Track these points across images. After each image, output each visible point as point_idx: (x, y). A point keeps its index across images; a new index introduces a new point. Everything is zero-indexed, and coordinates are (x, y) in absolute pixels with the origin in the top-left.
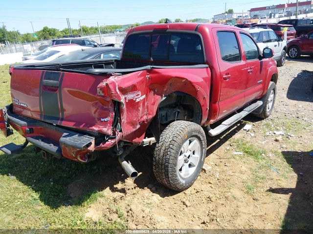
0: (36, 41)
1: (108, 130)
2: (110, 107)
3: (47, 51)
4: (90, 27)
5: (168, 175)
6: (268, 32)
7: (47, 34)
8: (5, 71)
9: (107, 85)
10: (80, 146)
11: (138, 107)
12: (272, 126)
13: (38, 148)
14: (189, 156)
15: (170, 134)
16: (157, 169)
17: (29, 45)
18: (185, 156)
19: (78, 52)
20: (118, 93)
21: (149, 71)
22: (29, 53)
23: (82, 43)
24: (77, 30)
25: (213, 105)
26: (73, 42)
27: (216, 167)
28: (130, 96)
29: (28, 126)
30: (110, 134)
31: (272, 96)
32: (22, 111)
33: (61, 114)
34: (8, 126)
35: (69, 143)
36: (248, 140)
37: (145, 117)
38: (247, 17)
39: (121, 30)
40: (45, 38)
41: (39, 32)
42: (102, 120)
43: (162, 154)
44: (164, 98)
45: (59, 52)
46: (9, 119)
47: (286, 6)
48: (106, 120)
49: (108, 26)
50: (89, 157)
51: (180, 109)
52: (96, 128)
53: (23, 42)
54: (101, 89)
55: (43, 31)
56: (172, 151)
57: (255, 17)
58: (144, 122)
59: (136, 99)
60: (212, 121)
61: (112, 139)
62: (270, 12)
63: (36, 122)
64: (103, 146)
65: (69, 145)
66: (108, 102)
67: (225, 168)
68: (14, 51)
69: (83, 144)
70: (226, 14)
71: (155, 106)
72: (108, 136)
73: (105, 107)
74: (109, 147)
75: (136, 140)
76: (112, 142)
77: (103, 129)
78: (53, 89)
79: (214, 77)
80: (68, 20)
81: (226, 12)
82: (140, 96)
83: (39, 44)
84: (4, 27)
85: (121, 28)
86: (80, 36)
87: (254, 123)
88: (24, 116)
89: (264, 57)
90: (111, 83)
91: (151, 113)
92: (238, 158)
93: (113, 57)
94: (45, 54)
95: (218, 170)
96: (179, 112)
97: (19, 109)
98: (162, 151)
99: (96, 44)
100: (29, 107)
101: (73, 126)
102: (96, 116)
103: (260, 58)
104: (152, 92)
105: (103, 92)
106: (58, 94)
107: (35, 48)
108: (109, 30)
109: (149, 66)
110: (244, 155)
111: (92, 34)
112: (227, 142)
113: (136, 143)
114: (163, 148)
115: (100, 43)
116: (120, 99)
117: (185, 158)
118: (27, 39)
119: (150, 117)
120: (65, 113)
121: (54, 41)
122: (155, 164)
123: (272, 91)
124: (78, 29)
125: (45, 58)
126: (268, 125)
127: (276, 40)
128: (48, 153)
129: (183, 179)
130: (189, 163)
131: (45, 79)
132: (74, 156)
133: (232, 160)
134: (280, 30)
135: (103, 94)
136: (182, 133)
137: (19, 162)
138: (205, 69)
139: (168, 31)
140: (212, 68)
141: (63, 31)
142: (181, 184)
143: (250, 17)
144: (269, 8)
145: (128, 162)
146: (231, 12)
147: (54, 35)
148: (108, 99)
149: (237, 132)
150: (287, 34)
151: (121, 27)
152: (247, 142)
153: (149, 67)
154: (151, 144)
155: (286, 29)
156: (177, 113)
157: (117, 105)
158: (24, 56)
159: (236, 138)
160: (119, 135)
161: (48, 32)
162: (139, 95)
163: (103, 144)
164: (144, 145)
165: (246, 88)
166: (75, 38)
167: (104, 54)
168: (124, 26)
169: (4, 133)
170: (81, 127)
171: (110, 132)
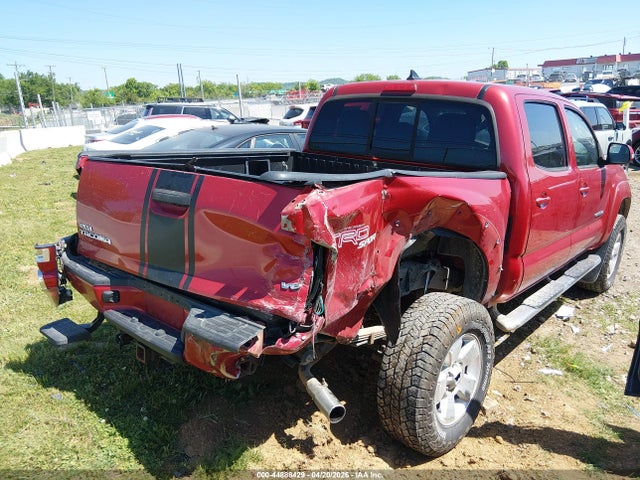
0: (112, 104)
1: (297, 309)
2: (305, 258)
3: (137, 127)
4: (218, 83)
5: (414, 413)
6: (595, 108)
7: (133, 92)
8: (47, 160)
9: (304, 208)
10: (232, 344)
11: (360, 260)
12: (619, 312)
13: (127, 335)
14: (459, 376)
15: (424, 321)
16: (388, 399)
17: (98, 113)
18: (450, 375)
19: (204, 131)
20: (328, 227)
21: (388, 181)
22: (96, 128)
23: (206, 114)
24: (191, 89)
25: (512, 261)
26: (188, 111)
27: (506, 402)
28: (347, 236)
29: (112, 286)
30: (300, 320)
31: (617, 245)
32: (94, 252)
33: (187, 266)
34: (64, 282)
35: (206, 335)
36: (570, 341)
37: (370, 283)
38: (538, 79)
39: (280, 92)
40: (130, 101)
41: (119, 88)
42: (285, 285)
43: (402, 364)
44: (411, 242)
45: (161, 129)
46: (66, 268)
47: (618, 59)
48: (293, 287)
49: (253, 84)
50: (244, 366)
51: (434, 264)
52: (268, 305)
53: (86, 107)
54: (291, 217)
55: (127, 86)
56: (428, 359)
57: (554, 77)
58: (366, 292)
59: (359, 242)
60: (504, 297)
61: (304, 331)
62: (585, 70)
63: (127, 278)
64: (282, 345)
65: (206, 340)
66: (303, 247)
67: (528, 406)
68: (69, 122)
69: (240, 339)
70: (493, 71)
71: (391, 259)
72: (295, 324)
73: (293, 258)
74: (296, 349)
75: (345, 333)
76: (304, 338)
77: (287, 307)
78: (175, 210)
79: (517, 198)
80: (179, 67)
81: (494, 67)
82: (366, 236)
83: (117, 111)
84: (51, 75)
85: (280, 88)
86: (201, 101)
87: (577, 303)
88: (101, 264)
89: (608, 162)
90: (312, 206)
91: (383, 274)
92: (552, 382)
93: (274, 146)
94: (133, 131)
95: (511, 408)
96: (433, 273)
97: (92, 248)
98: (403, 357)
99: (232, 117)
100: (117, 245)
101: (217, 294)
102: (271, 276)
103: (601, 163)
104: (390, 227)
105: (294, 224)
106: (186, 221)
107: (108, 119)
108: (256, 92)
109: (390, 170)
110: (566, 376)
111: (223, 98)
112: (525, 345)
113: (343, 338)
114: (407, 351)
115: (239, 117)
116: (331, 243)
117: (450, 379)
118: (94, 101)
119: (381, 282)
120: (198, 265)
121: (149, 107)
122: (383, 386)
123: (619, 235)
124: (194, 87)
125: (132, 139)
126: (609, 310)
127: (610, 127)
128: (149, 350)
129: (443, 428)
130: (455, 392)
131: (156, 187)
132: (213, 364)
133: (541, 386)
134: (616, 107)
135: (293, 230)
136: (451, 320)
137: (72, 361)
138: (500, 181)
139: (414, 95)
140: (513, 179)
141: (166, 89)
142: (439, 439)
143: (542, 79)
144: (582, 62)
145: (321, 381)
146: (503, 66)
147: (147, 95)
148: (302, 241)
149: (542, 322)
150: (631, 115)
151: (280, 86)
152: (570, 346)
153: (389, 172)
154: (372, 342)
155: (629, 104)
156: (428, 274)
157: (321, 255)
158: (87, 133)
159: (543, 337)
160: (318, 324)
161: (137, 88)
162: (366, 232)
163: (284, 342)
164: (358, 344)
165: (575, 227)
166: (192, 104)
167: (257, 139)
168: (285, 85)
169: (53, 297)
170: (235, 298)
171: (301, 316)
